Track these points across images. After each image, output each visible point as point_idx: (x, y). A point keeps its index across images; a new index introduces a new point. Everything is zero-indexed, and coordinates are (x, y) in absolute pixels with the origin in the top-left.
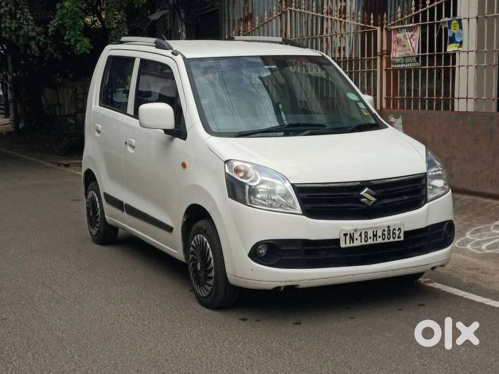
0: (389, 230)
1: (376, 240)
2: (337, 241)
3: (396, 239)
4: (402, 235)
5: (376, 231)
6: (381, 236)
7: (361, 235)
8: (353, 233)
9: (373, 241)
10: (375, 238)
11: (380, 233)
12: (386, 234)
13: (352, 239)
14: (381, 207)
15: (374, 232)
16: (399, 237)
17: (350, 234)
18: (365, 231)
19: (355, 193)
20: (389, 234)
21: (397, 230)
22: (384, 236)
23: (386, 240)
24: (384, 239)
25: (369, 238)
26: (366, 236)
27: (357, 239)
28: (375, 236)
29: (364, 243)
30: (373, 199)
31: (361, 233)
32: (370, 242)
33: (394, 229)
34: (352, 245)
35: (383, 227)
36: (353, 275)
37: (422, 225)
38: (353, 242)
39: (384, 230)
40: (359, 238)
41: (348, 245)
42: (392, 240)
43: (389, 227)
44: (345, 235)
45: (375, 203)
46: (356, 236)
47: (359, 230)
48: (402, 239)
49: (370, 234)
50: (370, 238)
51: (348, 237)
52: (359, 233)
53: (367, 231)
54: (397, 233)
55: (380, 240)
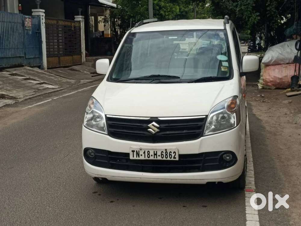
0: (166, 152)
1: (157, 158)
2: (128, 155)
3: (172, 159)
4: (177, 157)
5: (156, 152)
6: (160, 156)
7: (144, 153)
8: (139, 151)
9: (154, 158)
10: (155, 156)
11: (159, 153)
12: (164, 155)
13: (138, 154)
14: (163, 135)
15: (154, 152)
16: (174, 158)
17: (137, 151)
18: (147, 151)
19: (145, 125)
20: (166, 155)
21: (172, 152)
22: (162, 156)
23: (164, 159)
24: (162, 158)
25: (150, 155)
26: (149, 154)
27: (141, 155)
28: (155, 154)
29: (147, 158)
30: (157, 130)
31: (145, 151)
32: (152, 158)
33: (171, 152)
34: (138, 158)
35: (162, 149)
36: (141, 178)
37: (196, 151)
38: (139, 157)
39: (162, 152)
40: (143, 155)
41: (135, 158)
42: (169, 159)
43: (166, 150)
44: (133, 151)
45: (158, 132)
46: (141, 153)
47: (143, 149)
48: (177, 159)
49: (152, 153)
50: (152, 156)
51: (135, 153)
52: (144, 151)
53: (149, 151)
54: (173, 155)
55: (159, 158)
